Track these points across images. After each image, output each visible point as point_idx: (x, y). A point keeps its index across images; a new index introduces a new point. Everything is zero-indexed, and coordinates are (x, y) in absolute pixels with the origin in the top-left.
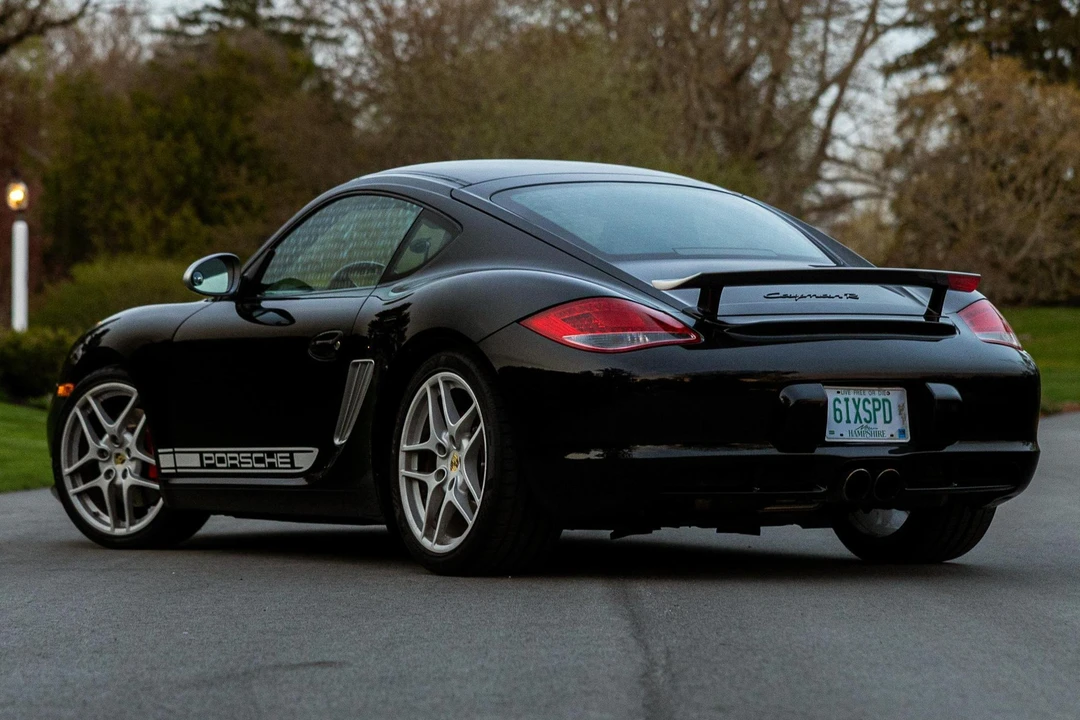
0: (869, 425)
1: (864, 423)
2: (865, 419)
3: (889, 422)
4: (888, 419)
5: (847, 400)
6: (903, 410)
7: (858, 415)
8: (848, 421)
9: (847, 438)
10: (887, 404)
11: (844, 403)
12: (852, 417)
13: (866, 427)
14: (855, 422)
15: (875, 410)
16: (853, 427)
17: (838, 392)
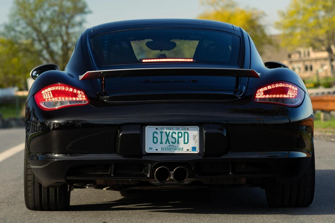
0: (174, 145)
1: (171, 144)
2: (172, 142)
3: (187, 143)
4: (186, 142)
5: (161, 133)
6: (196, 137)
7: (168, 140)
8: (161, 143)
9: (160, 151)
10: (186, 134)
11: (159, 134)
12: (164, 140)
13: (172, 146)
14: (166, 143)
15: (178, 137)
16: (164, 145)
17: (157, 129)
